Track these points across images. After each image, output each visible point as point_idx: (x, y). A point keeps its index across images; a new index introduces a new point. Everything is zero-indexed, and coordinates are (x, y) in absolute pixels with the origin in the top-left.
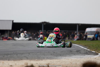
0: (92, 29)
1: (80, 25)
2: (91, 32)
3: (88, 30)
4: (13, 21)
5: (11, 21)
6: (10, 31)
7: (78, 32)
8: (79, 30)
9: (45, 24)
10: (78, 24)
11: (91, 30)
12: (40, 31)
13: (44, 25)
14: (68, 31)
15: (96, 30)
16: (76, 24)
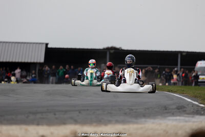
1: (184, 54)
3: (201, 64)
4: (47, 44)
5: (43, 43)
6: (40, 64)
7: (181, 68)
8: (181, 65)
9: (112, 51)
10: (181, 52)
12: (103, 65)
13: (110, 54)
14: (159, 66)
16: (176, 52)
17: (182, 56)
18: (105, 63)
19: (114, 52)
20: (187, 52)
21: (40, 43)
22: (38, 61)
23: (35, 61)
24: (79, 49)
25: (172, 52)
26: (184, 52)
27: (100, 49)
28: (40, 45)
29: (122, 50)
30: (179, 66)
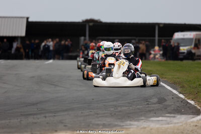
0: (187, 35)
1: (161, 25)
2: (183, 39)
3: (178, 35)
4: (28, 18)
5: (24, 18)
6: (21, 38)
8: (159, 36)
9: (91, 24)
10: (158, 24)
11: (184, 35)
12: (82, 38)
13: (90, 26)
15: (194, 35)
16: (153, 23)
17: (159, 27)
18: (85, 36)
19: (94, 25)
20: (165, 24)
21: (21, 17)
22: (20, 35)
23: (17, 35)
24: (60, 22)
25: (149, 24)
27: (79, 22)
28: (21, 19)
29: (101, 22)
30: (157, 38)
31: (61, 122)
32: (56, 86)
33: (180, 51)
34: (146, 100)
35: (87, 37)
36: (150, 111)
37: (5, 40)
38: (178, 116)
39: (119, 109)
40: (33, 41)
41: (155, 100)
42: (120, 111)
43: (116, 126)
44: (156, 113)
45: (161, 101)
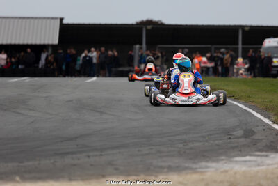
1: (247, 29)
2: (277, 48)
3: (270, 43)
4: (62, 19)
5: (56, 18)
6: (53, 46)
7: (242, 48)
8: (243, 44)
9: (149, 27)
10: (242, 27)
12: (138, 46)
13: (147, 30)
16: (235, 26)
17: (243, 31)
18: (141, 44)
19: (153, 28)
20: (251, 27)
21: (53, 18)
22: (50, 43)
23: (46, 42)
24: (106, 25)
25: (230, 26)
26: (246, 26)
27: (133, 25)
28: (52, 20)
29: (163, 24)
30: (240, 46)
31: (110, 164)
32: (102, 113)
33: (273, 64)
34: (228, 132)
35: (144, 46)
36: (233, 148)
37: (29, 50)
38: (272, 155)
39: (191, 145)
40: (69, 51)
41: (239, 133)
42: (191, 149)
43: (186, 168)
44: (241, 150)
45: (248, 133)
